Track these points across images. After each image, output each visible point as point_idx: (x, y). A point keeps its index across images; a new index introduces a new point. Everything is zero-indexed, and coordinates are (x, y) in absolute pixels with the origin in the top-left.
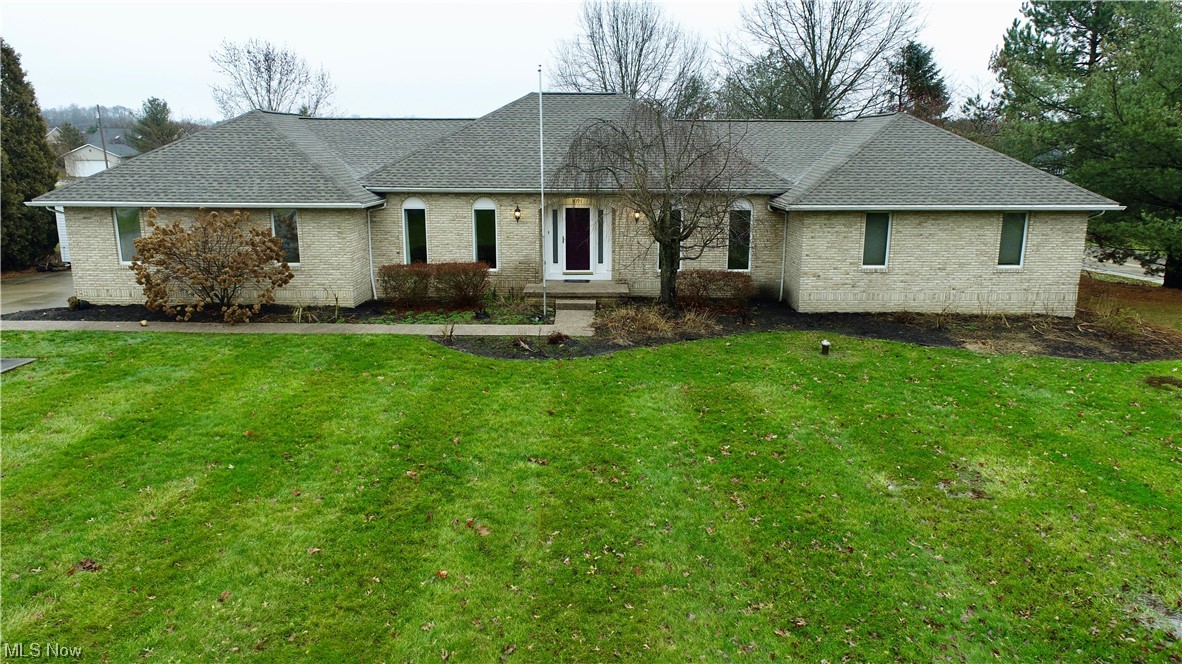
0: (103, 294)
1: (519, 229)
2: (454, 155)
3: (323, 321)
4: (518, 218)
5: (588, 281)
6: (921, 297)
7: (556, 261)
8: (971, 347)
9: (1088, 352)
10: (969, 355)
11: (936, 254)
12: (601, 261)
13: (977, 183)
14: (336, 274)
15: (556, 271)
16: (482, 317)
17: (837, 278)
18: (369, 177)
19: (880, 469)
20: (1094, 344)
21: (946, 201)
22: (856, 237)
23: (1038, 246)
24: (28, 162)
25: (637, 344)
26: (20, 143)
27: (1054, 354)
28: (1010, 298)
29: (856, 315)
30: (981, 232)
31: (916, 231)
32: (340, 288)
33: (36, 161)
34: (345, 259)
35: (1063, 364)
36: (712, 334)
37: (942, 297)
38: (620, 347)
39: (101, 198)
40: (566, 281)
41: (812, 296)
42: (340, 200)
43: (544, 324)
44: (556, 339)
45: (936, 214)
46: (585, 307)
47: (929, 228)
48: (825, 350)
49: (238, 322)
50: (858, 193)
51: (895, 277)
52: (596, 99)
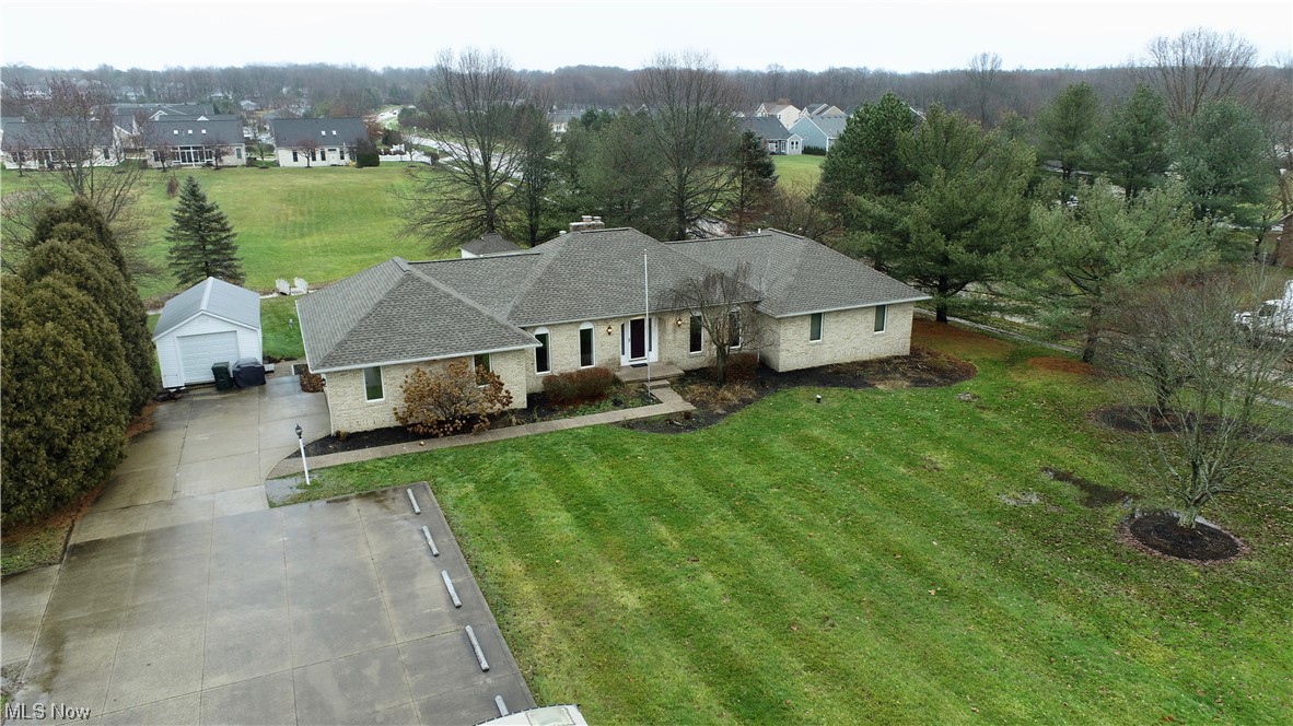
0: (354, 425)
1: (610, 339)
4: (609, 333)
5: (646, 365)
6: (839, 355)
7: (625, 353)
8: (881, 387)
9: (930, 381)
10: (881, 393)
11: (845, 330)
12: (650, 350)
13: (862, 289)
14: (516, 388)
15: (626, 360)
16: (617, 404)
17: (798, 350)
19: (899, 465)
20: (930, 376)
21: (851, 303)
22: (806, 328)
23: (892, 320)
25: (729, 411)
27: (916, 386)
29: (808, 369)
30: (865, 316)
31: (834, 320)
32: (518, 397)
34: (522, 378)
35: (923, 391)
36: (758, 398)
37: (849, 353)
38: (720, 415)
40: (633, 366)
41: (785, 362)
43: (658, 404)
44: (687, 415)
45: (845, 310)
46: (664, 386)
47: (842, 317)
48: (819, 400)
49: (480, 431)
50: (808, 303)
51: (826, 346)
52: (619, 235)
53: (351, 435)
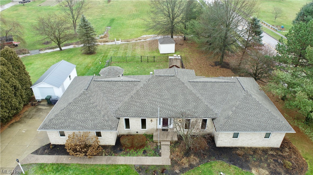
0: (57, 142)
1: (152, 123)
3: (109, 155)
5: (167, 130)
6: (245, 144)
8: (254, 172)
11: (250, 137)
12: (170, 125)
17: (226, 141)
18: (115, 113)
21: (254, 130)
22: (231, 135)
28: (265, 144)
29: (230, 147)
36: (198, 165)
39: (54, 129)
40: (163, 130)
41: (220, 144)
42: (111, 130)
44: (163, 169)
46: (167, 145)
50: (233, 127)
51: (239, 141)
52: (170, 78)
53: (55, 146)
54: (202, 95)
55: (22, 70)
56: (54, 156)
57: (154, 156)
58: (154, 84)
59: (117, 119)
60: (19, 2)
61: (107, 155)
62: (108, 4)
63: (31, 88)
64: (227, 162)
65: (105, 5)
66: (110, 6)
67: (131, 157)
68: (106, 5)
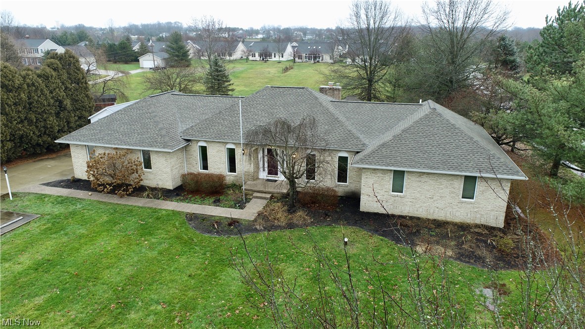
1: (245, 158)
2: (222, 121)
3: (155, 198)
4: (244, 153)
5: (276, 181)
6: (421, 210)
7: (264, 170)
8: (419, 248)
10: (414, 254)
11: (428, 191)
13: (452, 158)
14: (165, 176)
15: (263, 175)
16: (217, 202)
17: (379, 197)
18: (184, 132)
20: (484, 255)
21: (431, 168)
22: (388, 181)
23: (484, 192)
24: (80, 103)
25: (265, 228)
26: (77, 95)
27: (458, 259)
28: (467, 215)
30: (452, 182)
31: (418, 179)
32: (167, 181)
33: (83, 102)
34: (168, 170)
35: (459, 265)
37: (432, 211)
38: (255, 231)
39: (80, 141)
40: (268, 180)
41: (367, 204)
42: (164, 148)
43: (239, 209)
44: (233, 222)
45: (428, 174)
46: (265, 198)
47: (424, 178)
48: (346, 243)
49: (122, 196)
50: (388, 160)
51: (407, 200)
52: (294, 91)
53: (79, 180)
54: (348, 119)
55: (82, 88)
56: (69, 190)
57: (231, 207)
58: (265, 97)
59: (184, 141)
60: (151, 68)
61: (151, 198)
62: (282, 75)
63: (89, 118)
64: (370, 230)
65: (276, 75)
66: (285, 76)
67: (189, 204)
68: (279, 75)
